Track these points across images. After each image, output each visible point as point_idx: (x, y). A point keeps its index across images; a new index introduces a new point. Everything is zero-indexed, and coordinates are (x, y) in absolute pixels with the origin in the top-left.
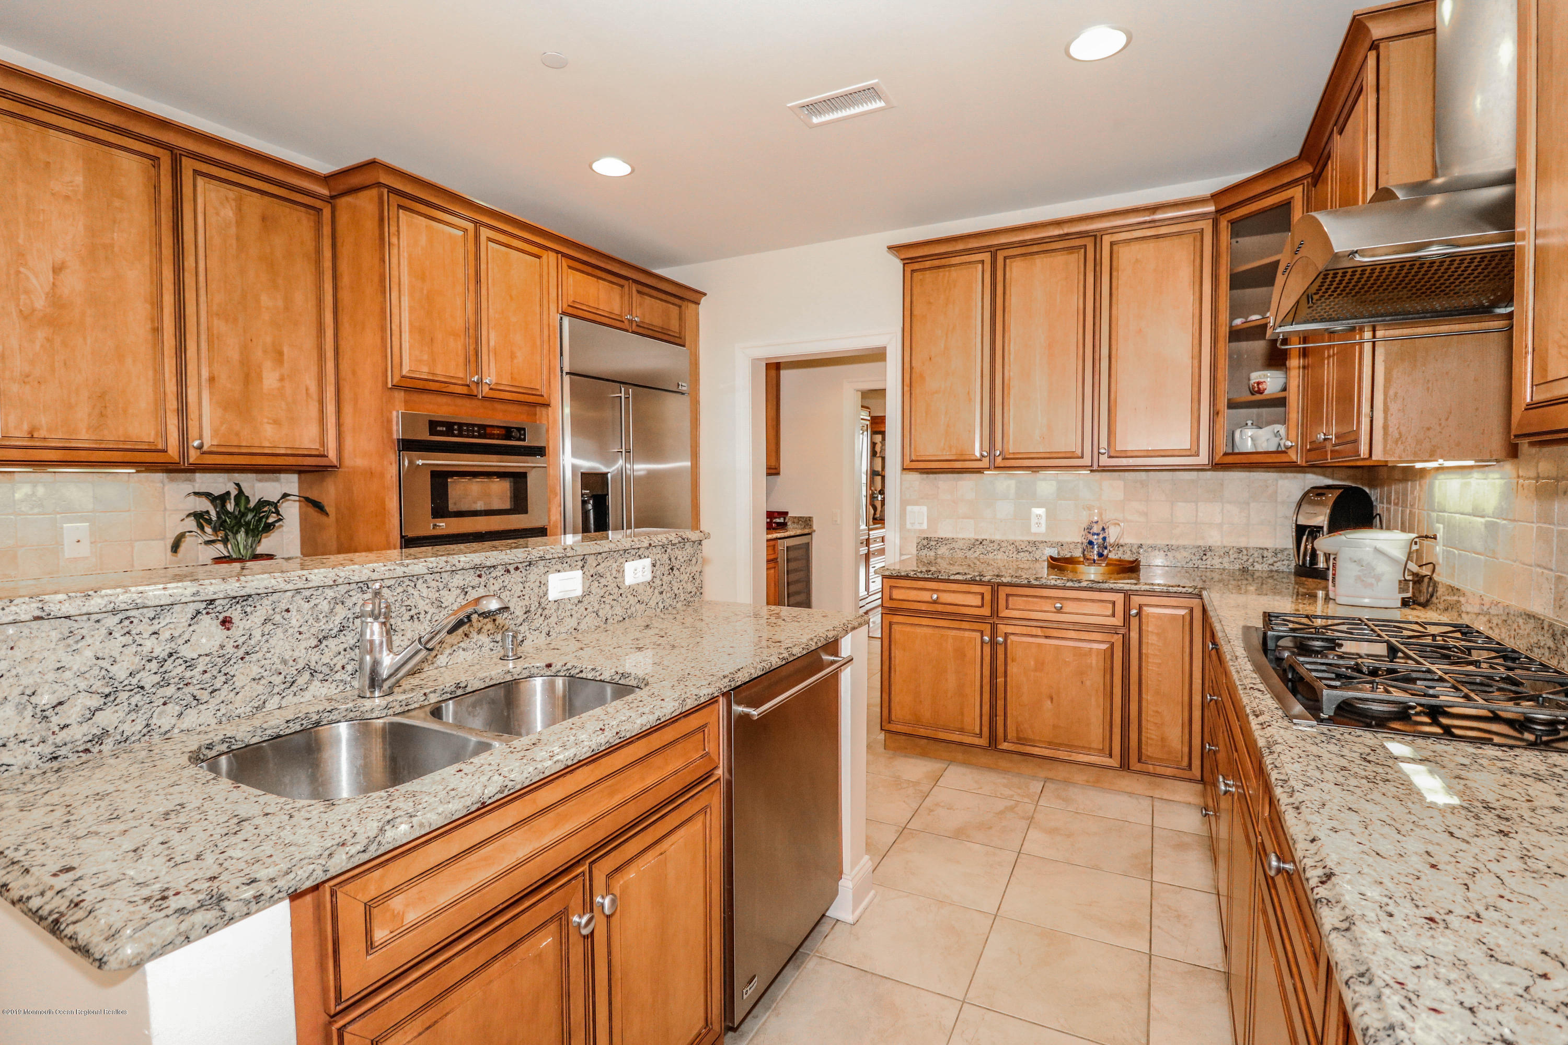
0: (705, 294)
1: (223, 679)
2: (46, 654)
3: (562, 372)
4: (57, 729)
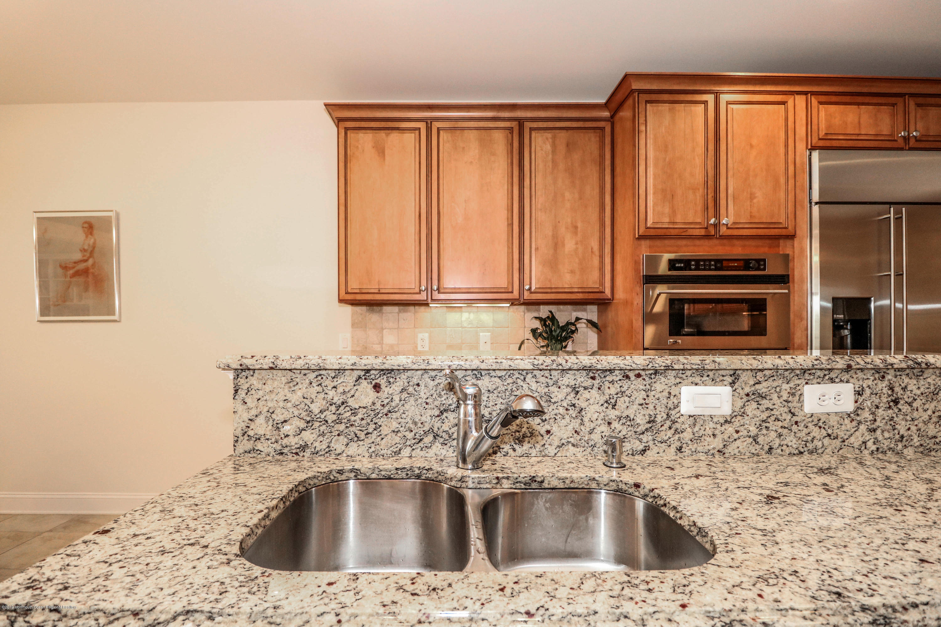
1: (374, 426)
2: (280, 390)
3: (810, 202)
4: (283, 436)
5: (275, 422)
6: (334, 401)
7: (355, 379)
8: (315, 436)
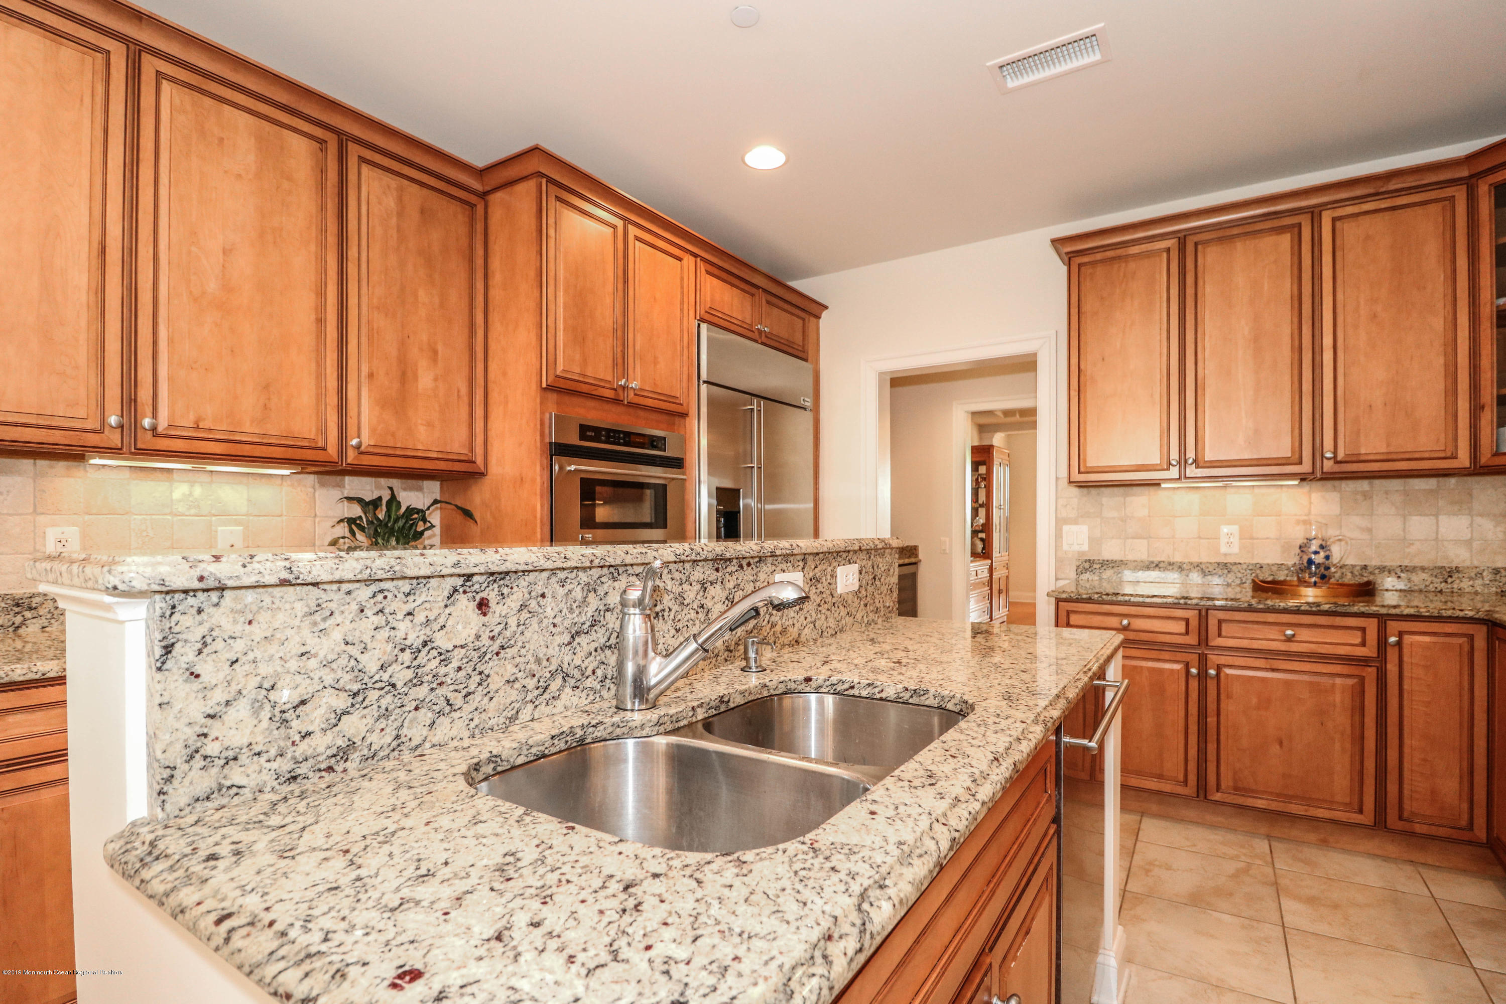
0: (826, 308)
1: (477, 679)
2: (289, 632)
3: (699, 381)
4: (297, 738)
5: (277, 710)
6: (408, 643)
7: (446, 594)
8: (370, 720)
